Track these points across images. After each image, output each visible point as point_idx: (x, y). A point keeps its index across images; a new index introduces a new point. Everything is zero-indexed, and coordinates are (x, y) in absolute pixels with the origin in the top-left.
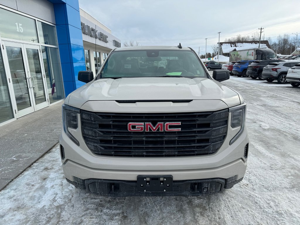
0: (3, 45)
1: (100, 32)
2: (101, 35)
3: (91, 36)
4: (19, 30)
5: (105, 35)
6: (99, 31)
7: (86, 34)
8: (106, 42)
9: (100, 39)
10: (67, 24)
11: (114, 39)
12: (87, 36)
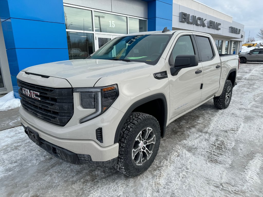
0: (96, 37)
1: (210, 21)
2: (211, 23)
3: (197, 25)
4: (111, 26)
5: (217, 23)
6: (208, 20)
7: (191, 24)
8: (218, 29)
9: (208, 27)
10: (155, 17)
11: (230, 26)
12: (192, 25)
